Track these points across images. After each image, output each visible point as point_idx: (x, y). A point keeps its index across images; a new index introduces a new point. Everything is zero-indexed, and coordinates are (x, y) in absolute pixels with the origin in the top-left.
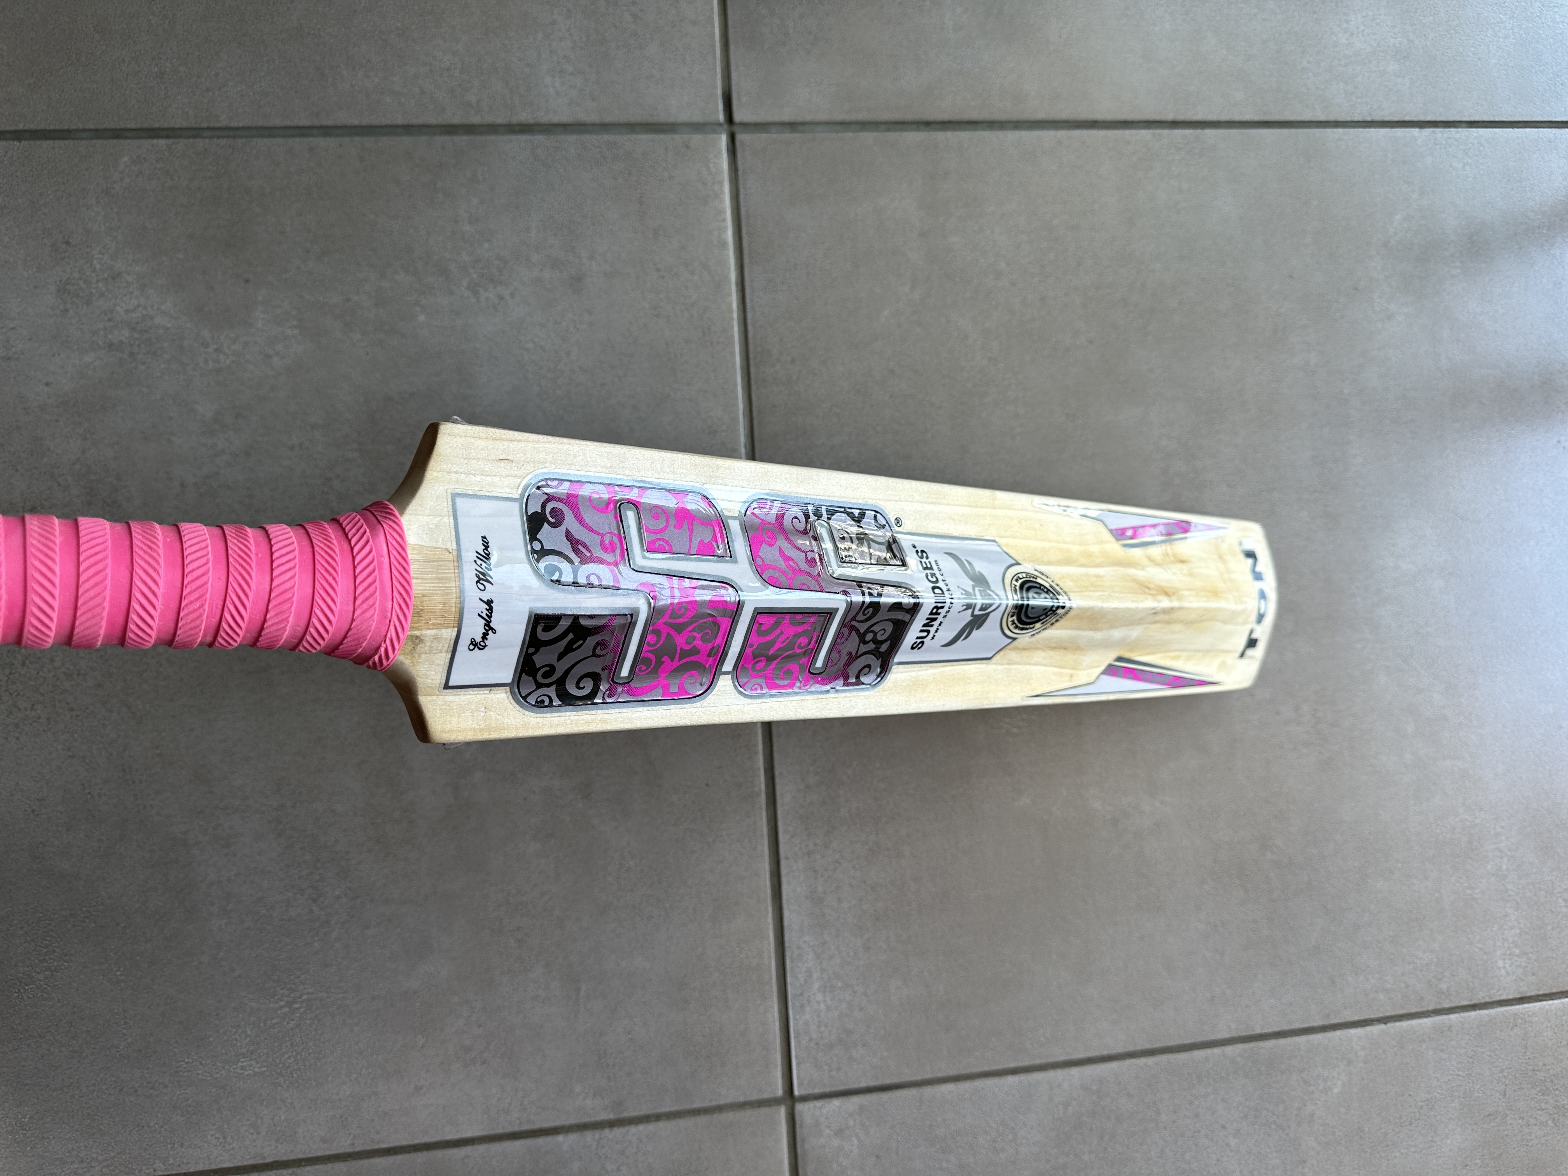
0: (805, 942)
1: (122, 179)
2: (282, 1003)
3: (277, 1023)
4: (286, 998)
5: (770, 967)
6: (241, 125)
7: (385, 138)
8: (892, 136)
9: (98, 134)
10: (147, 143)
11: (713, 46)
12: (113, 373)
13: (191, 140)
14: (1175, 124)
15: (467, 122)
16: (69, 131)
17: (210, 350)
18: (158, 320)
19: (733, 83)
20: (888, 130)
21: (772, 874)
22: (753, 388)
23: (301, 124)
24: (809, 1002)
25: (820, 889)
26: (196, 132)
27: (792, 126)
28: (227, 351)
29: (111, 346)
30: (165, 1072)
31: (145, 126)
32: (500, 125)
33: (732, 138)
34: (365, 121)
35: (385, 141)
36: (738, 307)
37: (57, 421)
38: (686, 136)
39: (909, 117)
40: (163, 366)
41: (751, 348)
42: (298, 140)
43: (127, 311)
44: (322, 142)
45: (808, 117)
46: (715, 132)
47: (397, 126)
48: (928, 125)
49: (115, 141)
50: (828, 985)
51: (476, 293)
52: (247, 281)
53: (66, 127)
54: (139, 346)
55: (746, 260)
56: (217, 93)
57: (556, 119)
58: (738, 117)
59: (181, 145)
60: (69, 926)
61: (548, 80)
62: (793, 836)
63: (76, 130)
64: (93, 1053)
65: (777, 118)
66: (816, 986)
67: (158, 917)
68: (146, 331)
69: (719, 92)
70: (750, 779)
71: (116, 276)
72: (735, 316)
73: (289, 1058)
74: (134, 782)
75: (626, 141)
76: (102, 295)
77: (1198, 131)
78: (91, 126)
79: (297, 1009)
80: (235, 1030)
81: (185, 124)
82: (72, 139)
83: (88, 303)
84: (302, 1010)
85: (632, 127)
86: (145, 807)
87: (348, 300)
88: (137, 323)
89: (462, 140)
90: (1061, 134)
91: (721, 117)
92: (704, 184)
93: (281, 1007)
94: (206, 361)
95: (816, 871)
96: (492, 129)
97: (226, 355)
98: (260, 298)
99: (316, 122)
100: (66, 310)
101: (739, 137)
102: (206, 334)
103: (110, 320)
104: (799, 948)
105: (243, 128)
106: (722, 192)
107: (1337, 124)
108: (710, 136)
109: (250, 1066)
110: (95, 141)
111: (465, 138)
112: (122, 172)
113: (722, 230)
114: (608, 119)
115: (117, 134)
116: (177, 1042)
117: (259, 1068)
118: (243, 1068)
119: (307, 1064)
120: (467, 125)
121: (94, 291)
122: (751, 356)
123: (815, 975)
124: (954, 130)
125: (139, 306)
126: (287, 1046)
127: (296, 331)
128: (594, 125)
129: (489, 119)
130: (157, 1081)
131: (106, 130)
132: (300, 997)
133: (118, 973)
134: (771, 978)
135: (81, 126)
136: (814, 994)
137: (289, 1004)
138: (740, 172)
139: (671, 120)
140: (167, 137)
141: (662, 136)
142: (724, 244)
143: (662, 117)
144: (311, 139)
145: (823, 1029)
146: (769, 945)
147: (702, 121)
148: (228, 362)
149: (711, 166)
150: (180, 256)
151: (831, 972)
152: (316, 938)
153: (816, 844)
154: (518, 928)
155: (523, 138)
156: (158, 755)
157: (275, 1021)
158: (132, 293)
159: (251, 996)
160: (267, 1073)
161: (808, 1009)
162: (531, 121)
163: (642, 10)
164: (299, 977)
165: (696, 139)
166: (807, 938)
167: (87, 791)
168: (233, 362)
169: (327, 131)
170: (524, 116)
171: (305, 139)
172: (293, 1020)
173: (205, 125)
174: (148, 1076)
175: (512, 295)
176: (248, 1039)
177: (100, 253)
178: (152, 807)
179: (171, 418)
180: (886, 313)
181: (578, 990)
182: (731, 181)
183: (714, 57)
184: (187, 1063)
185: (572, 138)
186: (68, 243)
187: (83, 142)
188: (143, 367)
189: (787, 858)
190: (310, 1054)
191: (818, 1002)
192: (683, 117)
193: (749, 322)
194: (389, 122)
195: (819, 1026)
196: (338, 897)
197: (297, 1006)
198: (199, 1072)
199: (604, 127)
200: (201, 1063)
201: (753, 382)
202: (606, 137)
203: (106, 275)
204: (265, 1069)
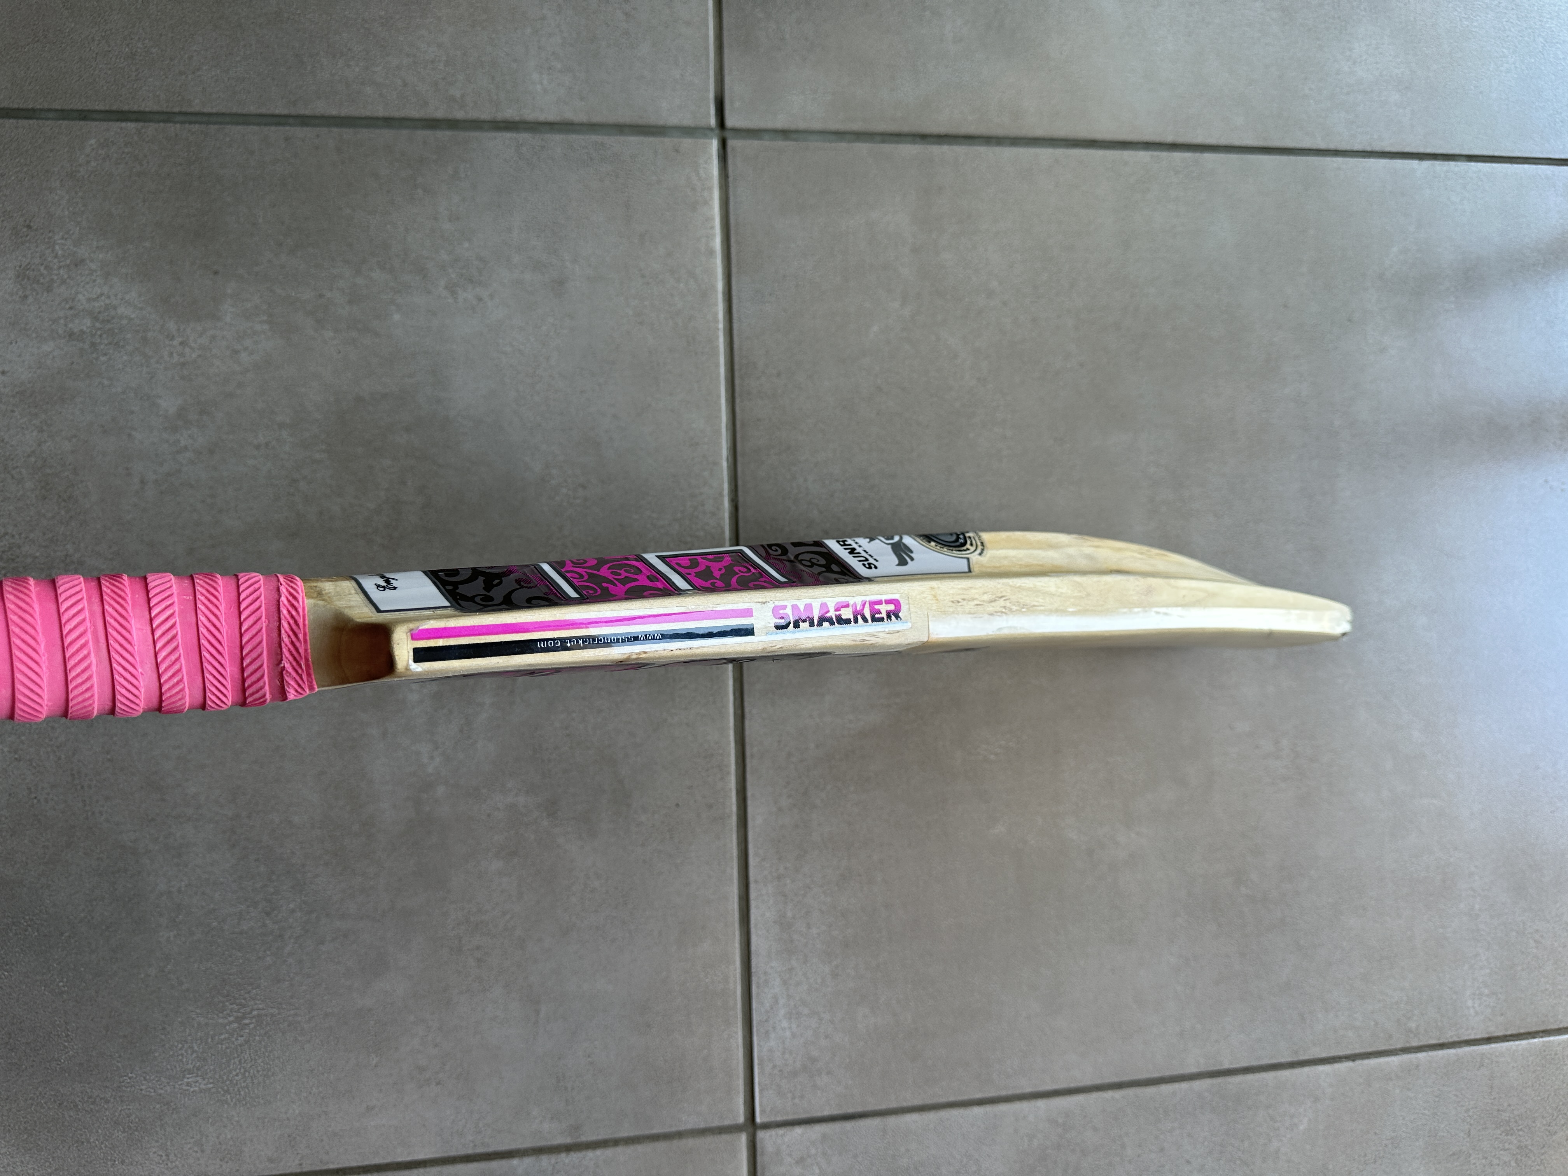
0: (772, 967)
1: (88, 162)
2: (231, 1019)
3: (225, 1039)
4: (235, 1014)
5: (735, 992)
6: (214, 111)
7: (364, 130)
8: (888, 148)
9: (65, 114)
10: (115, 126)
11: (707, 48)
12: (73, 363)
13: (162, 124)
14: (1174, 147)
15: (450, 117)
16: (33, 110)
17: (175, 342)
18: (121, 310)
19: (727, 87)
20: (883, 142)
21: (740, 898)
22: (738, 400)
23: (277, 112)
24: (774, 1028)
25: (789, 914)
26: (167, 117)
27: (785, 134)
28: (193, 345)
29: (71, 335)
30: (107, 1087)
31: (114, 108)
32: (484, 122)
33: (723, 144)
34: (345, 112)
35: (364, 133)
36: (724, 317)
37: (13, 411)
38: (676, 140)
39: (906, 129)
40: (125, 358)
41: (736, 359)
42: (273, 128)
43: (89, 300)
44: (300, 132)
45: (802, 125)
46: (705, 136)
47: (377, 119)
48: (924, 138)
49: (82, 123)
50: (794, 1012)
51: (453, 293)
52: (216, 273)
53: (30, 107)
54: (101, 336)
55: (734, 270)
56: (190, 77)
57: (542, 117)
58: (730, 122)
59: (151, 129)
60: (11, 934)
61: (535, 76)
62: (763, 860)
63: (41, 110)
64: (32, 1066)
65: (770, 125)
66: (782, 1012)
67: (104, 927)
68: (108, 321)
69: (711, 95)
70: (722, 800)
71: (79, 263)
72: (721, 326)
73: (237, 1075)
74: (82, 787)
75: (613, 142)
76: (63, 282)
77: (1198, 155)
78: (57, 106)
79: (246, 1024)
80: (180, 1046)
81: (156, 108)
82: (37, 119)
83: (49, 290)
84: (252, 1026)
85: (621, 129)
86: (93, 813)
87: (321, 296)
88: (99, 313)
89: (444, 135)
90: (1060, 152)
91: (713, 121)
92: (694, 190)
93: (230, 1023)
94: (171, 354)
95: (785, 896)
96: (476, 125)
97: (192, 349)
98: (229, 291)
99: (293, 111)
100: (26, 297)
101: (731, 143)
102: (172, 326)
103: (71, 308)
104: (765, 973)
105: (217, 114)
106: (712, 198)
107: (1336, 153)
108: (701, 141)
109: (197, 1082)
110: (61, 122)
111: (448, 133)
112: (88, 156)
113: (710, 237)
114: (597, 119)
115: (84, 115)
116: (120, 1056)
117: (205, 1085)
118: (188, 1084)
119: (256, 1081)
120: (450, 120)
121: (55, 278)
122: (736, 367)
123: (782, 1001)
124: (950, 144)
125: (102, 295)
126: (234, 1063)
127: (266, 327)
128: (582, 125)
129: (473, 114)
130: (98, 1096)
131: (72, 110)
132: (250, 1013)
133: (61, 984)
134: (736, 1004)
135: (46, 106)
136: (780, 1021)
137: (238, 1020)
138: (731, 179)
139: (661, 122)
140: (137, 120)
141: (651, 139)
142: (711, 252)
143: (652, 119)
144: (287, 128)
145: (787, 1056)
146: (735, 970)
147: (693, 125)
148: (194, 356)
149: (701, 171)
150: (147, 244)
151: (797, 999)
152: (268, 953)
153: (786, 868)
154: (478, 948)
155: (508, 135)
156: (109, 760)
157: (223, 1037)
158: (94, 281)
159: (198, 1011)
160: (214, 1090)
161: (773, 1035)
162: (517, 119)
163: (634, 9)
164: (249, 992)
165: (687, 143)
166: (773, 964)
167: (33, 796)
168: (200, 356)
169: (304, 120)
170: (509, 113)
171: (281, 128)
172: (242, 1036)
173: (176, 110)
174: (89, 1090)
175: (491, 297)
176: (195, 1055)
177: (62, 238)
178: (101, 813)
179: (132, 412)
180: (875, 328)
181: (537, 1012)
182: (721, 188)
183: (708, 60)
184: (130, 1078)
185: (558, 137)
186: (29, 227)
187: (49, 122)
188: (104, 359)
189: (756, 882)
190: (258, 1071)
191: (784, 1029)
192: (673, 121)
193: (735, 332)
194: (368, 114)
195: (783, 1053)
196: (293, 911)
197: (247, 1021)
198: (143, 1087)
199: (593, 127)
200: (145, 1079)
201: (737, 395)
202: (594, 138)
203: (68, 262)
204: (211, 1086)
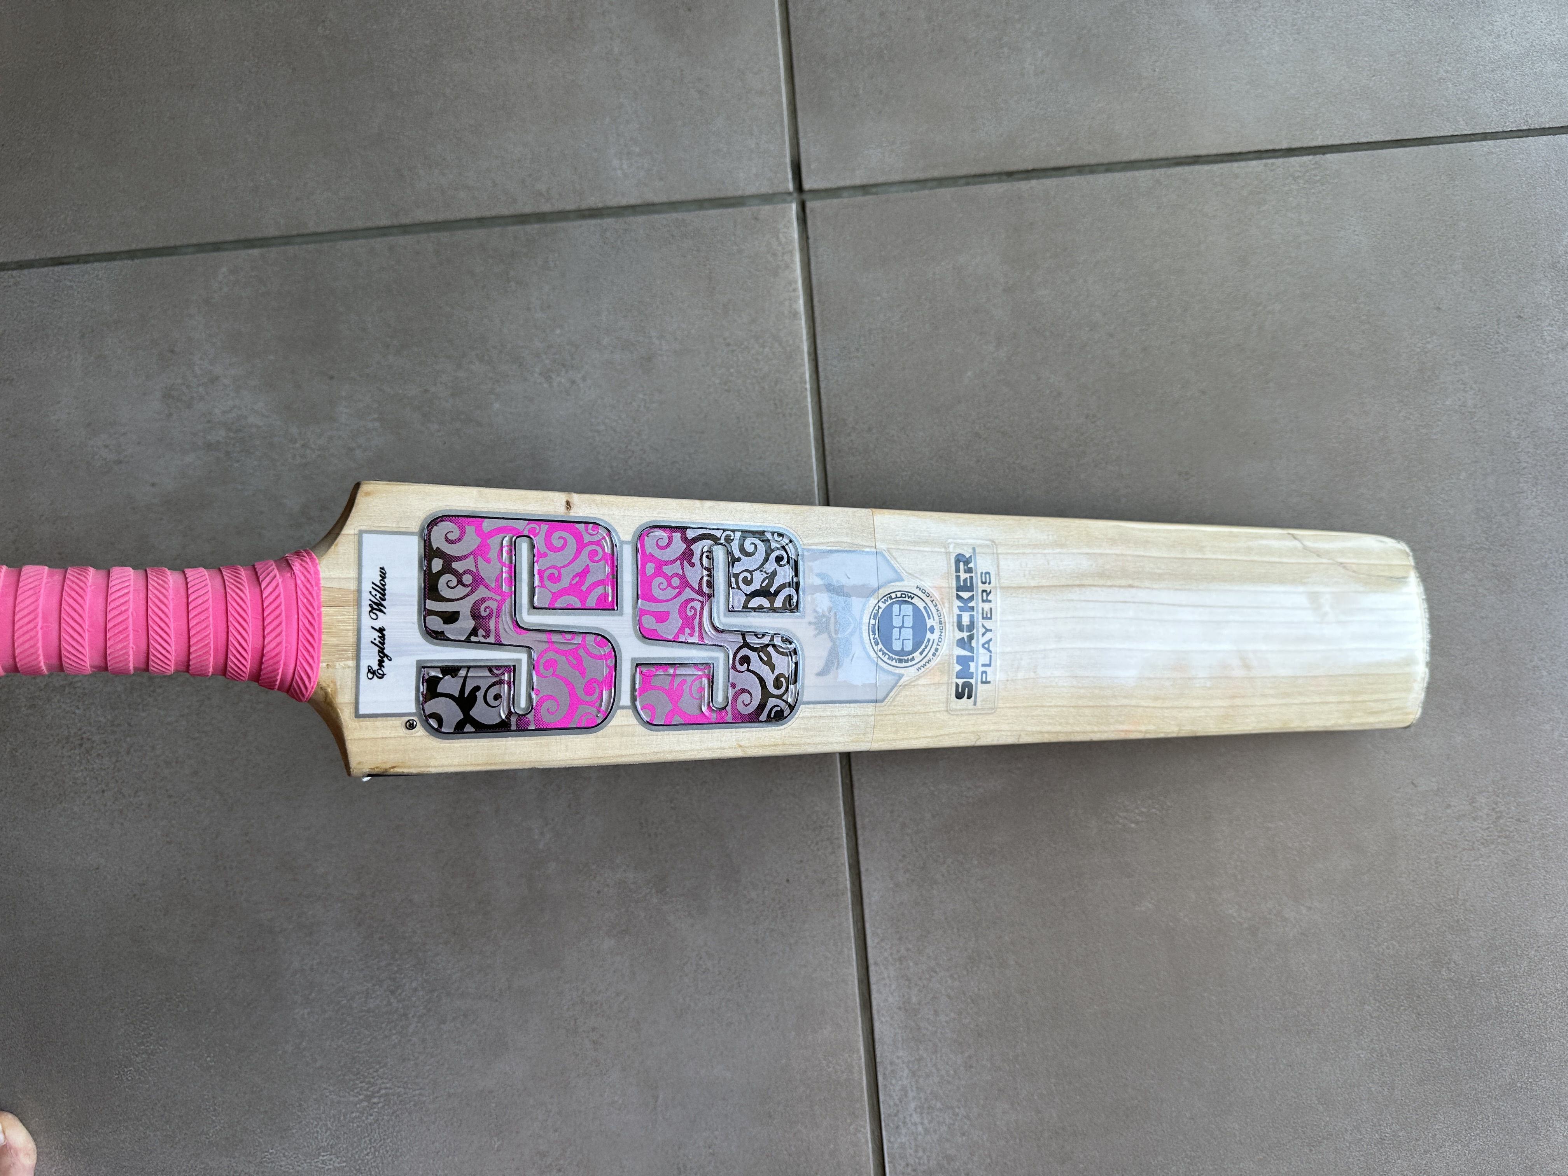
0: (898, 1057)
1: (221, 289)
2: (361, 1097)
3: (356, 1117)
4: (365, 1093)
5: (860, 1084)
6: (327, 229)
7: (460, 232)
8: (972, 190)
9: (200, 248)
10: (243, 253)
11: (781, 114)
12: (210, 472)
13: (283, 248)
14: (1291, 152)
15: (537, 210)
16: (175, 247)
17: (297, 445)
18: (251, 420)
19: (802, 150)
20: (968, 184)
21: (860, 982)
22: (828, 459)
23: (382, 224)
24: (905, 1123)
25: (914, 1000)
26: (286, 240)
27: (865, 189)
28: (313, 446)
29: (209, 446)
30: (250, 1162)
31: (242, 237)
32: (569, 212)
33: (803, 206)
34: (441, 217)
35: (460, 235)
36: (811, 377)
37: (161, 519)
38: (755, 208)
39: (990, 169)
40: (255, 463)
41: (825, 418)
42: (379, 239)
43: (224, 412)
44: (401, 240)
45: (881, 179)
46: (784, 201)
47: (471, 220)
48: (1010, 175)
49: (215, 254)
50: (926, 1106)
51: (548, 379)
52: (332, 378)
53: (172, 244)
54: (234, 445)
55: (819, 329)
56: (306, 201)
57: (624, 202)
58: (807, 186)
59: (273, 253)
60: (165, 1010)
61: (616, 163)
62: (882, 940)
63: (181, 246)
64: (184, 1139)
65: (848, 183)
66: (913, 1105)
67: (245, 1004)
68: (240, 431)
69: (788, 160)
70: (834, 876)
71: (214, 380)
72: (808, 386)
73: (368, 1154)
74: (225, 868)
75: (694, 218)
76: (202, 398)
78: (194, 241)
79: (374, 1103)
80: (315, 1123)
81: (277, 233)
82: (178, 254)
83: (189, 406)
84: (380, 1105)
85: (701, 204)
86: (235, 893)
87: (426, 391)
88: (233, 423)
89: (533, 229)
90: (1159, 173)
91: (791, 186)
92: (774, 255)
93: (361, 1101)
94: (294, 457)
95: (908, 980)
96: (562, 215)
97: (312, 449)
98: (344, 394)
99: (395, 222)
100: (171, 415)
101: (809, 205)
102: (294, 430)
103: (209, 422)
104: (892, 1063)
105: (329, 233)
106: (793, 261)
108: (779, 206)
109: (331, 1160)
110: (198, 255)
111: (537, 226)
112: (221, 282)
113: (793, 300)
114: (676, 197)
115: (217, 247)
116: (261, 1132)
117: (339, 1163)
118: (323, 1162)
119: (385, 1162)
120: (538, 214)
121: (195, 395)
122: (825, 426)
123: (911, 1094)
124: (1039, 178)
125: (234, 407)
126: (365, 1142)
127: (377, 424)
128: (662, 204)
129: (560, 206)
130: (242, 1171)
131: (207, 244)
132: (378, 1092)
133: (209, 1059)
134: (862, 1096)
135: (185, 242)
136: (911, 1115)
137: (368, 1098)
138: (811, 241)
139: (740, 193)
140: (261, 246)
141: (730, 210)
142: (795, 314)
143: (730, 192)
144: (391, 238)
145: (920, 1154)
146: (860, 1059)
147: (770, 192)
148: (314, 456)
149: (781, 236)
150: (271, 357)
151: (929, 1092)
152: (394, 1032)
153: (908, 950)
154: (593, 1029)
155: (593, 222)
156: (248, 842)
157: (354, 1115)
158: (228, 395)
159: (331, 1088)
160: (346, 1169)
161: (904, 1131)
162: (600, 205)
163: (707, 86)
164: (377, 1071)
165: (766, 210)
166: (901, 1053)
167: (183, 877)
168: (319, 456)
169: (405, 229)
170: (593, 201)
171: (385, 239)
172: (371, 1115)
173: (295, 232)
175: (584, 379)
176: (328, 1133)
177: (201, 359)
178: (241, 893)
179: (262, 513)
180: (969, 373)
181: (656, 1098)
182: (801, 250)
183: (782, 126)
184: (271, 1154)
185: (641, 219)
186: (172, 351)
187: (188, 257)
188: (236, 465)
189: (876, 964)
190: (387, 1152)
191: (915, 1124)
192: (751, 190)
193: (822, 391)
194: (463, 216)
195: (916, 1151)
196: (416, 990)
197: (375, 1100)
198: (283, 1163)
199: (673, 206)
200: (284, 1156)
201: (827, 453)
202: (674, 215)
203: (206, 380)
204: (344, 1164)
